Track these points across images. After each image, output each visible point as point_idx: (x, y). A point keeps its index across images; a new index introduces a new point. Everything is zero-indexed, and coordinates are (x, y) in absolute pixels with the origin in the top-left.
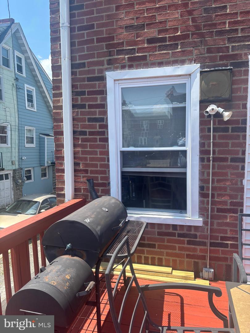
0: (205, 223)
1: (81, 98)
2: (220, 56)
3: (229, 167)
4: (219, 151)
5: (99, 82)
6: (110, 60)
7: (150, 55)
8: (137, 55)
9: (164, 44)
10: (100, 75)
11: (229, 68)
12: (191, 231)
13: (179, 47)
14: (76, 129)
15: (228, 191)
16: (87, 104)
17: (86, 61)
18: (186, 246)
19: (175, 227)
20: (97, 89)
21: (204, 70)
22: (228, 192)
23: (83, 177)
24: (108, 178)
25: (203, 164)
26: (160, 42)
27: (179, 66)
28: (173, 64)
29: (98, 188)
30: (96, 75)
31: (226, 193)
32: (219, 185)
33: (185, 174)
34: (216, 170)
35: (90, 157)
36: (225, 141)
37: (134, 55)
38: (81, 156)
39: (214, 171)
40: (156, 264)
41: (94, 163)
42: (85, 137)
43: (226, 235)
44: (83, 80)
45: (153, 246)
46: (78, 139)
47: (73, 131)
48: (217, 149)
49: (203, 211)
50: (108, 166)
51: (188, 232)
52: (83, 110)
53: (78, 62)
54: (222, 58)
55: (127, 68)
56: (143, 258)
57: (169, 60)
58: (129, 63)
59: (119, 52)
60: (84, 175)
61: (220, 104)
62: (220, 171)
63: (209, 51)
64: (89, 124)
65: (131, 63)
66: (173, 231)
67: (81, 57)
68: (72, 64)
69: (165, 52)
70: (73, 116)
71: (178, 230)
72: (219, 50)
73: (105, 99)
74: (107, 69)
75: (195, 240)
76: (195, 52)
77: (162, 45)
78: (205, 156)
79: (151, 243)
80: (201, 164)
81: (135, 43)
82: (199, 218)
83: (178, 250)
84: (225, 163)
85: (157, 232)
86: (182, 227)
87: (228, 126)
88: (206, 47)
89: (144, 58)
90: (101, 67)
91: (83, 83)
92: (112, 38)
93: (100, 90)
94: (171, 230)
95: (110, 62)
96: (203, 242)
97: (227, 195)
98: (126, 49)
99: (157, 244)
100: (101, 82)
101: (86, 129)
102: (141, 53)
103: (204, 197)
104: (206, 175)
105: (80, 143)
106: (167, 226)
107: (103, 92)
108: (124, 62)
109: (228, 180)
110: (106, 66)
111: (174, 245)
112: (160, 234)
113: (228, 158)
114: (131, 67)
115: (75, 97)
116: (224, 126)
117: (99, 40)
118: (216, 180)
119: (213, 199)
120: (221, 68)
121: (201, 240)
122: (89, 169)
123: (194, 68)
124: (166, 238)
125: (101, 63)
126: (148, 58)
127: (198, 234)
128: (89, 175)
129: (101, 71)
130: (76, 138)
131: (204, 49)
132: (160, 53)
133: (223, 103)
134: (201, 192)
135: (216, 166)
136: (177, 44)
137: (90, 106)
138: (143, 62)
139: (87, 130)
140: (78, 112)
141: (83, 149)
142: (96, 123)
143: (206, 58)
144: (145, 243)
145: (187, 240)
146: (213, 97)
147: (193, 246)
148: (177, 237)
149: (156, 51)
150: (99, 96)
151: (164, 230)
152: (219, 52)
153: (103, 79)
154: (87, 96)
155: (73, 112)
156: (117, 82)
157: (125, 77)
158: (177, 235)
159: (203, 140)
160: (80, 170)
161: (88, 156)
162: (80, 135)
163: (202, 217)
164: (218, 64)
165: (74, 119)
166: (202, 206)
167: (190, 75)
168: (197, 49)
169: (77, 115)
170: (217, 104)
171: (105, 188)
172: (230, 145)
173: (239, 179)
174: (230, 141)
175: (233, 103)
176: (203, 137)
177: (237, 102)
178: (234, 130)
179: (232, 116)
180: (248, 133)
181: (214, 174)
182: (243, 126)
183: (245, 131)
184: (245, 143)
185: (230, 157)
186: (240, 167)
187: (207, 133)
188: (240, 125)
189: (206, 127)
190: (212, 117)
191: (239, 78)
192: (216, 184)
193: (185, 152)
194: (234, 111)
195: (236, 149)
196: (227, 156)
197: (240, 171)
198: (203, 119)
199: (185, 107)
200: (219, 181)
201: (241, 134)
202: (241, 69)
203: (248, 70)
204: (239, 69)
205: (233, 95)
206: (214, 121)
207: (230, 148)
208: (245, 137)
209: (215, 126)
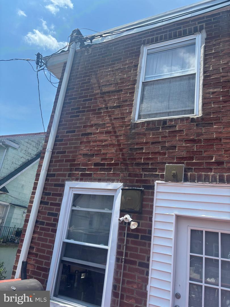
1: (47, 197)
2: (137, 180)
3: (136, 270)
4: (131, 254)
5: (60, 188)
6: (70, 174)
7: (94, 173)
8: (87, 172)
9: (103, 167)
10: (62, 183)
11: (141, 189)
13: (112, 170)
14: (38, 220)
16: (50, 202)
17: (56, 173)
20: (58, 192)
21: (125, 188)
22: (135, 295)
23: (34, 260)
24: (49, 264)
25: (118, 264)
26: (101, 166)
27: (111, 183)
28: (107, 181)
29: (41, 272)
30: (60, 183)
31: (133, 296)
32: (128, 287)
33: (104, 270)
34: (127, 272)
35: (42, 244)
36: (135, 246)
37: (85, 172)
38: (37, 241)
39: (125, 272)
41: (43, 248)
42: (43, 226)
44: (51, 185)
46: (38, 227)
47: (36, 220)
48: (129, 252)
50: (51, 253)
52: (47, 206)
53: (51, 173)
54: (137, 181)
55: (79, 180)
57: (105, 178)
58: (81, 177)
59: (76, 170)
60: (34, 258)
61: (134, 215)
62: (130, 273)
63: (130, 175)
64: (47, 217)
65: (82, 177)
67: (54, 170)
68: (47, 174)
69: (103, 172)
70: (39, 209)
72: (136, 175)
73: (61, 200)
74: (68, 180)
76: (121, 175)
77: (102, 168)
78: (120, 256)
80: (116, 264)
81: (87, 165)
84: (134, 266)
87: (138, 234)
88: (128, 173)
89: (90, 175)
90: (64, 178)
91: (51, 187)
92: (74, 160)
93: (60, 193)
95: (70, 175)
97: (134, 298)
98: (81, 168)
100: (62, 188)
101: (45, 220)
102: (89, 172)
103: (115, 297)
104: (119, 274)
105: (38, 230)
107: (61, 195)
108: (78, 176)
109: (135, 283)
110: (67, 178)
113: (136, 262)
114: (81, 180)
115: (44, 196)
116: (136, 233)
117: (67, 161)
118: (126, 281)
119: (122, 300)
120: (136, 188)
122: (39, 253)
123: (119, 185)
125: (64, 175)
126: (92, 175)
128: (38, 259)
129: (64, 181)
130: (37, 226)
131: (127, 173)
132: (100, 173)
133: (136, 215)
134: (114, 291)
135: (127, 268)
136: (111, 169)
137: (52, 204)
138: (89, 178)
139: (45, 221)
140: (43, 207)
141: (39, 236)
142: (52, 217)
143: (127, 180)
146: (128, 209)
149: (98, 171)
150: (58, 198)
152: (136, 177)
153: (63, 186)
154: (51, 196)
155: (40, 207)
156: (71, 189)
157: (77, 187)
159: (120, 242)
160: (33, 254)
161: (41, 242)
162: (40, 224)
164: (135, 185)
165: (39, 212)
166: (113, 305)
167: (116, 190)
168: (122, 173)
169: (42, 209)
170: (132, 214)
171: (46, 273)
172: (139, 250)
173: (144, 284)
174: (139, 247)
175: (143, 215)
176: (120, 240)
177: (146, 215)
178: (143, 238)
179: (138, 226)
180: (152, 242)
181: (125, 275)
182: (149, 235)
183: (150, 240)
184: (150, 250)
185: (138, 261)
186: (145, 272)
187: (123, 237)
188: (147, 235)
189: (123, 232)
190: (127, 225)
191: (148, 197)
192: (126, 286)
193: (106, 250)
194: (143, 222)
195: (142, 254)
196: (136, 260)
197: (145, 276)
198: (121, 225)
199: (112, 213)
200: (129, 283)
201: (147, 242)
202: (149, 191)
203: (154, 192)
204: (148, 190)
205: (143, 209)
206: (129, 228)
207: (139, 253)
208: (150, 244)
209: (129, 232)
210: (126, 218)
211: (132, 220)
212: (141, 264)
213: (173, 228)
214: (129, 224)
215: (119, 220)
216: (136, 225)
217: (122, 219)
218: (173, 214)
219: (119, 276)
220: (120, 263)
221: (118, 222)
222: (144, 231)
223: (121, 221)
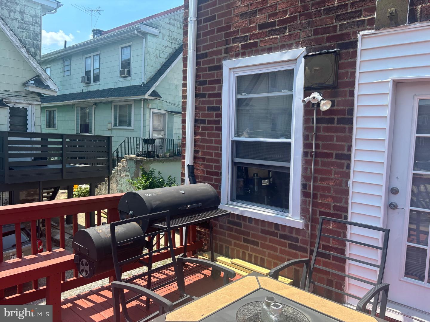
0: (307, 226)
1: (203, 88)
2: (327, 37)
3: (333, 164)
4: (323, 145)
5: (217, 71)
6: (227, 48)
7: (261, 41)
8: (249, 41)
9: (273, 28)
10: (218, 64)
11: (335, 50)
12: (292, 233)
13: (287, 31)
14: (197, 118)
15: (332, 192)
16: (207, 93)
17: (208, 51)
18: (287, 249)
19: (277, 226)
20: (216, 78)
21: (310, 54)
22: (332, 193)
23: (202, 164)
24: (220, 168)
25: (307, 159)
26: (269, 27)
27: (287, 51)
28: (280, 49)
29: (213, 176)
30: (215, 64)
31: (330, 194)
32: (322, 185)
33: (288, 168)
34: (319, 167)
35: (207, 146)
36: (329, 134)
37: (247, 42)
38: (200, 144)
39: (317, 167)
40: (259, 264)
41: (210, 151)
42: (204, 125)
43: (328, 244)
44: (205, 70)
45: (256, 244)
46: (199, 127)
47: (195, 119)
48: (321, 143)
49: (304, 212)
50: (220, 155)
51: (290, 234)
52: (204, 99)
53: (202, 52)
54: (329, 39)
55: (240, 56)
56: (247, 255)
57: (277, 45)
58: (242, 51)
59: (235, 40)
60: (201, 162)
61: (325, 92)
62: (324, 168)
63: (316, 32)
64: (207, 113)
65: (243, 51)
66: (276, 231)
67: (205, 48)
68: (197, 55)
69: (274, 37)
70: (195, 105)
71: (280, 230)
72: (326, 30)
73: (221, 88)
74: (225, 58)
75: (296, 244)
76: (302, 35)
77: (272, 30)
78: (309, 150)
79: (255, 240)
80: (304, 159)
81: (248, 30)
82: (300, 220)
83: (280, 253)
84: (329, 160)
85: (260, 229)
86: (284, 226)
87: (333, 117)
88: (313, 29)
89: (255, 44)
90: (219, 56)
91: (205, 73)
92: (229, 27)
93: (218, 79)
94: (273, 229)
95: (227, 51)
96: (304, 248)
97: (330, 196)
98: (240, 37)
99: (260, 242)
100: (219, 71)
101: (206, 117)
102: (253, 40)
103: (306, 197)
104: (309, 171)
105: (200, 131)
106: (270, 223)
107: (220, 82)
108: (238, 49)
109: (332, 179)
110: (223, 55)
111: (276, 246)
112: (263, 231)
113: (332, 154)
114: (244, 54)
115: (198, 87)
116: (329, 117)
117: (219, 30)
118: (319, 178)
119: (315, 200)
120: (326, 51)
121: (302, 245)
122: (206, 157)
123: (300, 51)
124: (269, 237)
125: (219, 52)
126: (259, 45)
127: (300, 238)
128: (206, 163)
129: (220, 60)
130: (197, 126)
131: (311, 30)
132: (269, 39)
133: (329, 90)
134: (304, 190)
135: (320, 163)
136: (285, 28)
137: (210, 96)
138: (254, 49)
139: (206, 119)
140: (200, 101)
141: (202, 138)
142: (213, 112)
143: (312, 40)
144: (249, 239)
145: (288, 243)
146: (316, 84)
147: (294, 251)
148: (279, 238)
149: (266, 36)
150: (217, 86)
151: (266, 228)
152: (325, 33)
153: (220, 68)
154: (207, 86)
155: (196, 102)
156: (232, 71)
157: (239, 65)
158: (279, 235)
159: (307, 132)
160: (199, 158)
161: (206, 145)
162: (201, 123)
163: (304, 219)
164: (325, 47)
165: (196, 108)
166: (304, 206)
167: (296, 60)
168: (304, 32)
169: (199, 104)
170: (322, 91)
171: (218, 177)
172: (335, 139)
173: (344, 180)
174: (335, 135)
175: (339, 90)
176: (307, 128)
177: (344, 89)
178: (339, 121)
179: (333, 105)
180: (355, 126)
181: (316, 171)
182: (350, 117)
183: (352, 123)
184: (351, 137)
185: (334, 152)
186: (346, 165)
187: (311, 125)
188: (346, 116)
189: (311, 117)
190: (316, 107)
191: (346, 61)
192: (319, 183)
193: (290, 144)
194: (340, 99)
195: (341, 143)
196: (332, 151)
197: (345, 169)
198: (307, 109)
199: (292, 95)
200: (322, 180)
201: (347, 126)
202: (349, 50)
203: (356, 52)
204: (347, 50)
205: (339, 81)
206: (319, 111)
207: (335, 143)
208: (351, 130)
209: (320, 117)
210: (314, 98)
211: (322, 98)
212: (338, 156)
213: (387, 101)
214: (318, 104)
215: (304, 101)
216: (329, 104)
217: (308, 100)
218: (389, 80)
219: (309, 173)
220: (309, 158)
221: (302, 104)
222: (342, 112)
223: (306, 102)
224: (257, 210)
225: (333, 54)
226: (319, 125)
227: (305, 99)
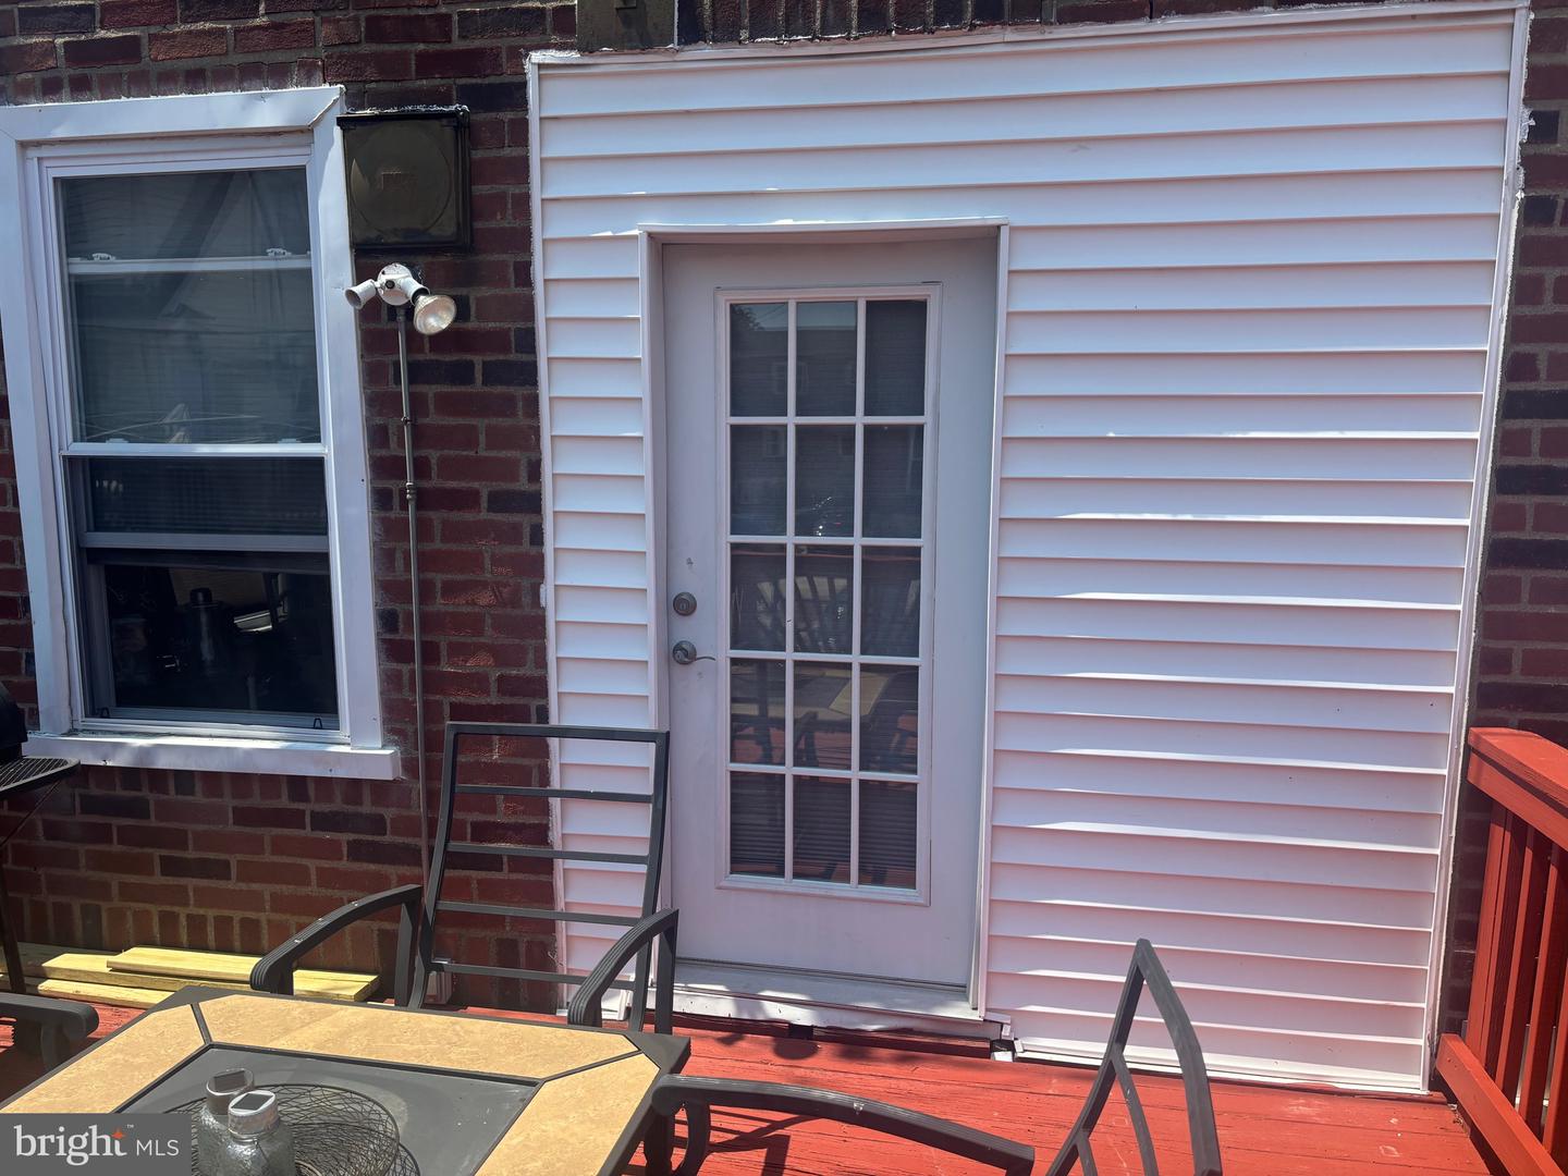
0: (409, 765)
2: (420, 57)
3: (482, 530)
4: (443, 461)
7: (152, 38)
8: (103, 34)
11: (452, 108)
12: (358, 801)
13: (262, 8)
15: (488, 631)
18: (344, 864)
19: (298, 784)
21: (360, 113)
22: (489, 636)
24: (17, 579)
25: (388, 519)
27: (268, 91)
28: (241, 80)
31: (482, 640)
32: (451, 609)
33: (323, 558)
34: (438, 545)
36: (461, 421)
37: (90, 36)
39: (428, 547)
40: (237, 944)
43: (491, 818)
45: (221, 870)
48: (434, 455)
49: (396, 720)
50: (11, 524)
51: (351, 808)
54: (426, 65)
55: (66, 91)
56: (183, 921)
57: (226, 61)
58: (71, 72)
59: (32, 21)
61: (432, 263)
62: (454, 547)
63: (376, 31)
65: (78, 72)
66: (296, 806)
69: (208, 25)
71: (312, 798)
72: (413, 28)
75: (377, 838)
76: (324, 33)
78: (392, 482)
79: (212, 856)
80: (379, 518)
82: (383, 747)
83: (318, 886)
84: (468, 516)
85: (230, 809)
86: (324, 783)
87: (468, 357)
88: (363, 15)
89: (128, 50)
94: (284, 802)
96: (407, 847)
97: (482, 647)
99: (234, 860)
102: (117, 28)
103: (398, 660)
104: (399, 563)
106: (269, 781)
108: (50, 63)
109: (484, 585)
111: (299, 861)
112: (244, 816)
113: (476, 493)
114: (81, 86)
116: (455, 357)
118: (439, 585)
119: (433, 668)
120: (422, 108)
121: (399, 840)
123: (323, 99)
124: (269, 833)
126: (144, 52)
127: (389, 813)
131: (357, 19)
132: (191, 32)
133: (443, 259)
134: (388, 636)
135: (437, 528)
138: (126, 69)
143: (364, 59)
144: (186, 859)
145: (349, 842)
146: (395, 232)
147: (372, 867)
148: (308, 828)
149: (173, 20)
151: (256, 801)
152: (412, 40)
156: (33, 153)
158: (308, 820)
159: (380, 414)
163: (396, 743)
164: (414, 91)
166: (395, 696)
167: (309, 130)
168: (329, 22)
170: (422, 260)
171: (11, 622)
172: (482, 438)
173: (526, 583)
174: (481, 423)
175: (481, 257)
176: (378, 401)
177: (496, 257)
178: (493, 374)
179: (462, 314)
180: (544, 393)
181: (426, 562)
182: (525, 357)
183: (534, 383)
184: (537, 431)
185: (484, 488)
186: (527, 532)
187: (392, 387)
188: (513, 356)
189: (389, 359)
190: (401, 318)
191: (494, 153)
192: (440, 604)
193: (318, 463)
194: (485, 292)
195: (503, 454)
196: (476, 485)
197: (526, 546)
198: (373, 326)
199: (310, 270)
200: (450, 589)
201: (519, 392)
202: (501, 115)
203: (525, 123)
204: (493, 115)
205: (478, 225)
206: (413, 336)
207: (483, 453)
208: (533, 402)
209: (420, 357)
210: (391, 284)
211: (421, 286)
212: (500, 502)
213: (637, 306)
214: (409, 309)
215: (352, 296)
216: (448, 309)
217: (366, 291)
218: (636, 232)
219: (402, 569)
220: (395, 513)
221: (349, 312)
222: (497, 340)
223: (363, 300)
224: (211, 736)
225: (444, 122)
226: (421, 388)
227: (358, 289)
